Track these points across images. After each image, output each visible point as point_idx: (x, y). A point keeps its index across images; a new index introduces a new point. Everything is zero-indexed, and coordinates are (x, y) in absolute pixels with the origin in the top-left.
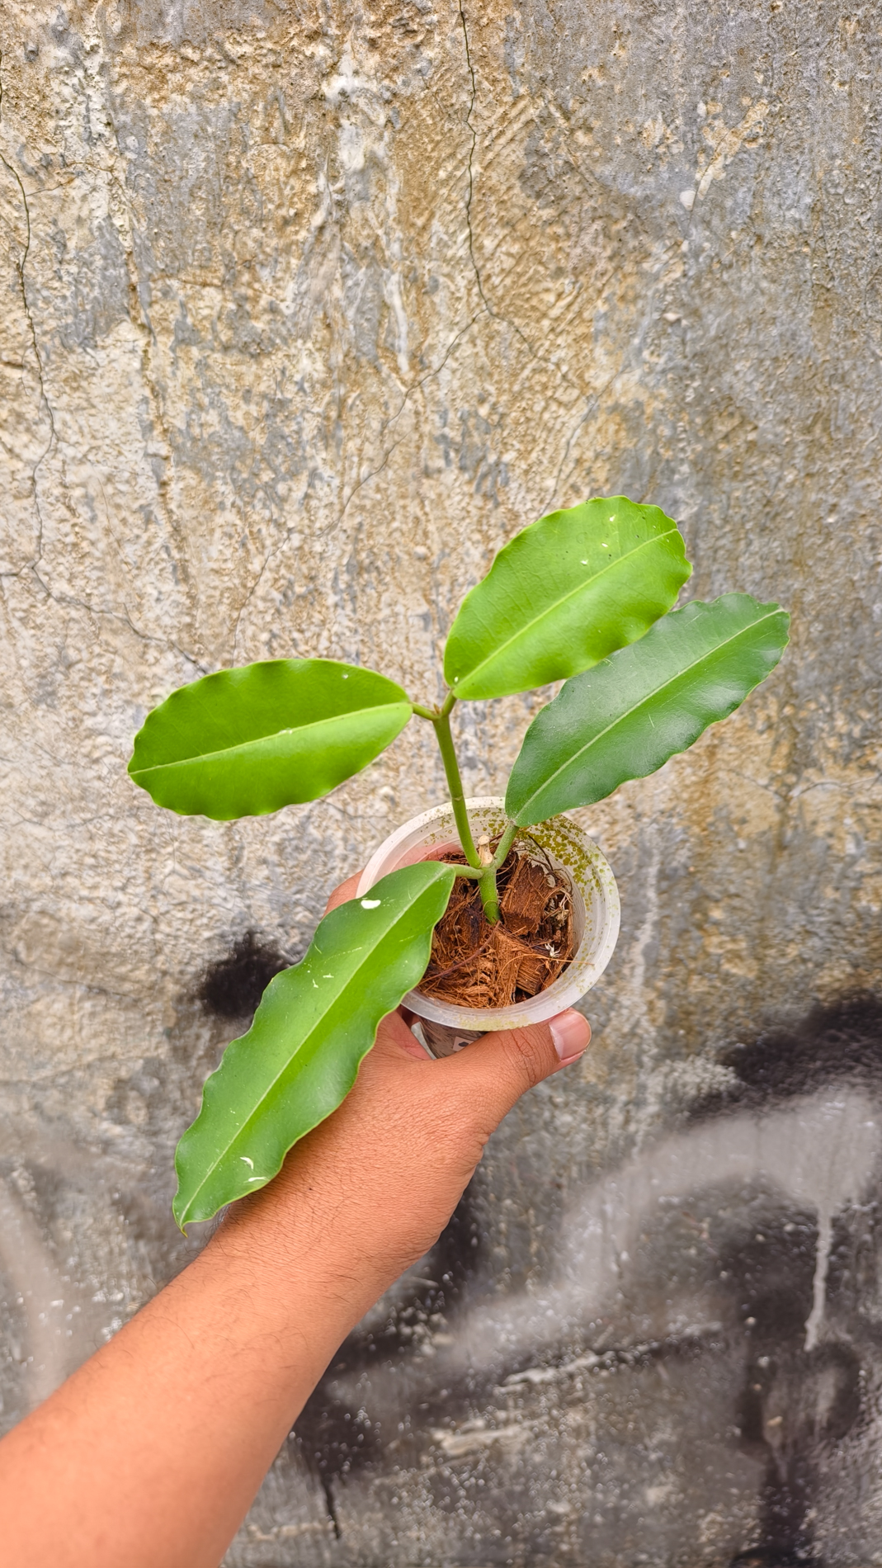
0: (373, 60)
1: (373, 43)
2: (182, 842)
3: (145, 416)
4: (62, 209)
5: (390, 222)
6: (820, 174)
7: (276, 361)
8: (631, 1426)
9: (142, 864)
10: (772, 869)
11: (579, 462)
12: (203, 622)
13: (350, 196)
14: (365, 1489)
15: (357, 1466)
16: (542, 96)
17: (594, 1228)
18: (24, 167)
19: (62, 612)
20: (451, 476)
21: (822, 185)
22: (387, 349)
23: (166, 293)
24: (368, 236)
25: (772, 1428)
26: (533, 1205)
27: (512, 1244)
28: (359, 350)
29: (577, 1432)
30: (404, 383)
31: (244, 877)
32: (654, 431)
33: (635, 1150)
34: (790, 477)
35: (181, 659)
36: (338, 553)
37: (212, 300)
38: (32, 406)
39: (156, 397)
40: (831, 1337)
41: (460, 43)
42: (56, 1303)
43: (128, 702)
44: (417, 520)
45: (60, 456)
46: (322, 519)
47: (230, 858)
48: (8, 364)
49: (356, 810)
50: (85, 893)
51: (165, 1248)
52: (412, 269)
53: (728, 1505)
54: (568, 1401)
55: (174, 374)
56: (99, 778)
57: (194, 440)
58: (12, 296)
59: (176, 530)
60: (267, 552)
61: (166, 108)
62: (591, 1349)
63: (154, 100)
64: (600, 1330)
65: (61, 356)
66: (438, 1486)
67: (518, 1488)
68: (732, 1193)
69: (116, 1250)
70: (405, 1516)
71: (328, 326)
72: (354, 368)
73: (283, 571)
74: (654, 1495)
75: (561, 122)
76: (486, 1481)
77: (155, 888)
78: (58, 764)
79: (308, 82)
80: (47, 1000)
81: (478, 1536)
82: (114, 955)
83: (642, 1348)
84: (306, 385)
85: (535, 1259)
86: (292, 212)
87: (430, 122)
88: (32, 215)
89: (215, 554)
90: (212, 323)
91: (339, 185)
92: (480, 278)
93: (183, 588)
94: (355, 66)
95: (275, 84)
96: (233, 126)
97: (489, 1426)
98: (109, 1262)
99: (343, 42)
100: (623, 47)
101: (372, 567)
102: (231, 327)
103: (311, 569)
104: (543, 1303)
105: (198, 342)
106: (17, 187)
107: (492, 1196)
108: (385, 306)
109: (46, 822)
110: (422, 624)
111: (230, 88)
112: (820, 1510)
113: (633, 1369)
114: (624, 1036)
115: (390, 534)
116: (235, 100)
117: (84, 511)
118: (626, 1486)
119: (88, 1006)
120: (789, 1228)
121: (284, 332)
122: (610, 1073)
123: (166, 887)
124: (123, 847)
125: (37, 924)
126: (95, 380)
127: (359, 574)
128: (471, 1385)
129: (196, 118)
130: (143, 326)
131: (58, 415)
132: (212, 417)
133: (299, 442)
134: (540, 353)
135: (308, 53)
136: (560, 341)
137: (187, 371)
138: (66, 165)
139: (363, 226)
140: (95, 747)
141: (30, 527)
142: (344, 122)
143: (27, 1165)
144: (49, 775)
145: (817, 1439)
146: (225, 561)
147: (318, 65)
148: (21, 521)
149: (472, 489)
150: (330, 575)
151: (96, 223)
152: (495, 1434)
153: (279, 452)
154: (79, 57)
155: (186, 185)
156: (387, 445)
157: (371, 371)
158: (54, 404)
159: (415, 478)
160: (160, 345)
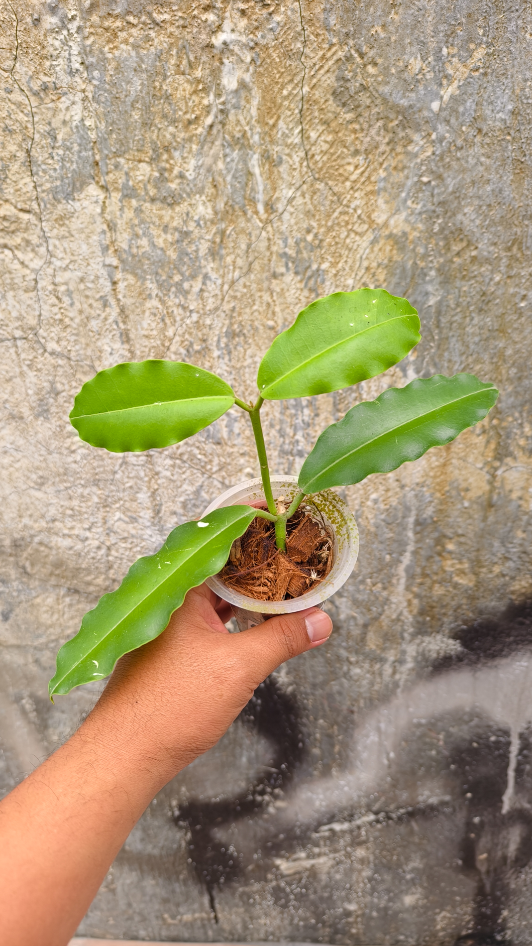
0: (243, 23)
1: (243, 12)
2: (125, 501)
3: (104, 242)
4: (54, 116)
5: (253, 122)
6: (518, 91)
7: (183, 207)
8: (395, 858)
9: (101, 515)
10: (485, 519)
11: (368, 269)
13: (229, 106)
14: (233, 894)
15: (228, 879)
16: (346, 44)
17: (373, 738)
18: (31, 90)
19: (53, 361)
20: (289, 278)
21: (519, 98)
22: (250, 200)
23: (117, 166)
24: (240, 131)
25: (481, 861)
26: (337, 723)
27: (323, 747)
28: (234, 201)
29: (362, 861)
30: (261, 221)
31: (162, 523)
32: (414, 250)
33: (399, 691)
34: (497, 278)
36: (220, 325)
37: (144, 171)
38: (35, 236)
39: (110, 230)
40: (518, 806)
41: (297, 12)
44: (268, 305)
45: (52, 267)
46: (211, 304)
47: (154, 511)
48: (22, 210)
49: (230, 482)
50: (66, 531)
52: (266, 151)
53: (454, 907)
54: (356, 842)
55: (121, 216)
56: (75, 462)
57: (133, 256)
58: (24, 168)
59: (122, 310)
60: (177, 325)
61: (117, 53)
62: (371, 811)
63: (110, 49)
64: (376, 800)
65: (53, 205)
66: (278, 892)
67: (326, 895)
68: (458, 717)
70: (257, 910)
71: (215, 186)
72: (230, 212)
73: (187, 336)
74: (409, 900)
75: (358, 60)
76: (307, 889)
77: (108, 529)
78: (50, 453)
79: (203, 37)
80: (43, 596)
81: (301, 923)
82: (84, 569)
83: (402, 811)
84: (202, 223)
85: (337, 756)
86: (193, 116)
87: (278, 60)
88: (36, 119)
89: (145, 325)
90: (145, 185)
91: (222, 99)
92: (308, 156)
93: (126, 346)
94: (232, 26)
95: (183, 38)
96: (158, 64)
97: (308, 857)
99: (225, 12)
100: (396, 13)
101: (241, 333)
102: (156, 187)
103: (203, 335)
104: (342, 783)
105: (136, 196)
106: (27, 102)
107: (311, 718)
108: (250, 174)
109: (43, 488)
111: (156, 41)
112: (510, 911)
113: (397, 823)
114: (393, 621)
115: (252, 314)
116: (159, 48)
117: (66, 300)
118: (392, 894)
119: (68, 600)
120: (493, 739)
121: (188, 190)
122: (384, 643)
123: (115, 528)
124: (90, 504)
125: (37, 551)
126: (73, 220)
127: (233, 338)
128: (298, 832)
129: (135, 59)
130: (102, 187)
131: (51, 241)
132: (144, 242)
133: (197, 257)
134: (345, 202)
135: (204, 19)
136: (357, 195)
137: (129, 214)
138: (56, 88)
139: (236, 125)
140: (73, 443)
141: (34, 310)
142: (225, 61)
143: (32, 696)
144: (45, 460)
145: (509, 867)
146: (152, 330)
147: (210, 26)
148: (29, 306)
149: (302, 285)
150: (216, 339)
151: (74, 124)
152: (312, 862)
153: (185, 263)
154: (64, 23)
155: (129, 100)
156: (250, 259)
157: (241, 214)
158: (49, 235)
159: (267, 279)
160: (113, 198)
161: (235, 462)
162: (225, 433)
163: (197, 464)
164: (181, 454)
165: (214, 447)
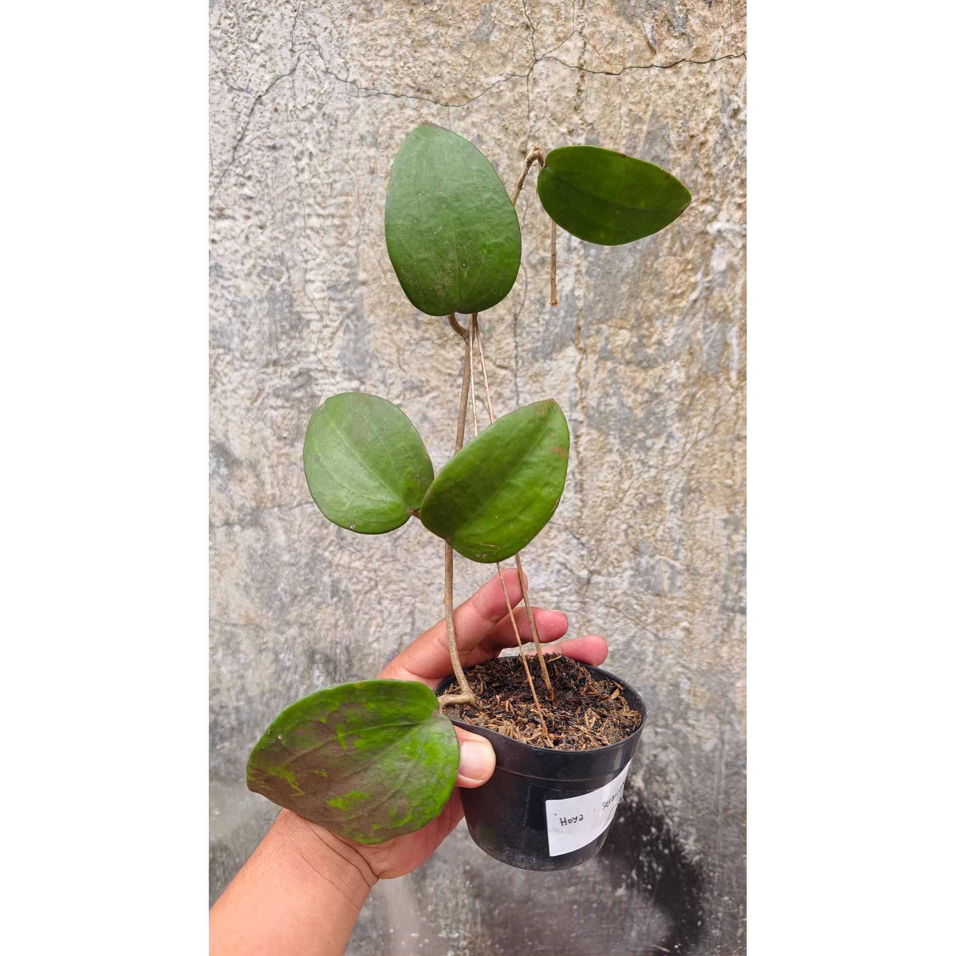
0: (739, 214)
1: (740, 205)
3: (573, 398)
4: (546, 286)
5: (736, 299)
7: (658, 371)
12: (588, 516)
13: (715, 284)
18: (529, 262)
23: (598, 332)
24: (722, 306)
27: (724, 928)
28: (707, 367)
30: (732, 387)
35: (570, 536)
36: (677, 480)
37: (625, 336)
38: (508, 390)
39: (582, 388)
42: (413, 935)
43: (534, 560)
44: (729, 464)
46: (670, 461)
48: (500, 367)
49: (664, 634)
51: (492, 906)
52: (745, 324)
55: (595, 376)
57: (601, 413)
58: (509, 330)
59: (581, 463)
60: (634, 478)
65: (531, 363)
69: (460, 904)
71: (691, 353)
72: (703, 377)
73: (642, 490)
79: (699, 225)
84: (673, 386)
86: (679, 291)
88: (529, 287)
89: (601, 477)
90: (623, 350)
91: (709, 278)
93: (579, 496)
94: (727, 217)
95: (679, 225)
96: (652, 246)
98: (454, 911)
99: (721, 205)
102: (633, 351)
103: (659, 489)
105: (613, 359)
107: (716, 893)
108: (727, 344)
110: (722, 524)
115: (711, 472)
121: (664, 355)
126: (547, 377)
127: (689, 494)
130: (580, 349)
131: (522, 396)
132: (613, 401)
133: (664, 418)
135: (702, 209)
137: (602, 374)
139: (719, 301)
142: (717, 246)
146: (607, 482)
147: (707, 216)
150: (670, 493)
151: (564, 293)
153: (650, 422)
155: (620, 275)
156: (717, 421)
157: (713, 379)
158: (521, 389)
159: (731, 441)
160: (589, 361)
161: (671, 615)
162: (666, 585)
163: (631, 614)
164: (618, 604)
165: (653, 598)
